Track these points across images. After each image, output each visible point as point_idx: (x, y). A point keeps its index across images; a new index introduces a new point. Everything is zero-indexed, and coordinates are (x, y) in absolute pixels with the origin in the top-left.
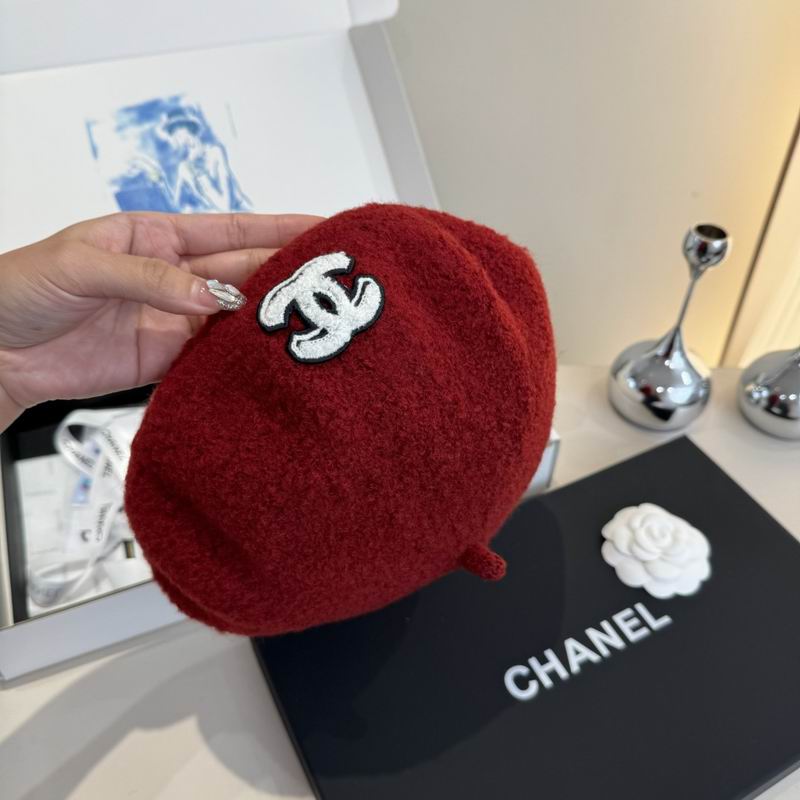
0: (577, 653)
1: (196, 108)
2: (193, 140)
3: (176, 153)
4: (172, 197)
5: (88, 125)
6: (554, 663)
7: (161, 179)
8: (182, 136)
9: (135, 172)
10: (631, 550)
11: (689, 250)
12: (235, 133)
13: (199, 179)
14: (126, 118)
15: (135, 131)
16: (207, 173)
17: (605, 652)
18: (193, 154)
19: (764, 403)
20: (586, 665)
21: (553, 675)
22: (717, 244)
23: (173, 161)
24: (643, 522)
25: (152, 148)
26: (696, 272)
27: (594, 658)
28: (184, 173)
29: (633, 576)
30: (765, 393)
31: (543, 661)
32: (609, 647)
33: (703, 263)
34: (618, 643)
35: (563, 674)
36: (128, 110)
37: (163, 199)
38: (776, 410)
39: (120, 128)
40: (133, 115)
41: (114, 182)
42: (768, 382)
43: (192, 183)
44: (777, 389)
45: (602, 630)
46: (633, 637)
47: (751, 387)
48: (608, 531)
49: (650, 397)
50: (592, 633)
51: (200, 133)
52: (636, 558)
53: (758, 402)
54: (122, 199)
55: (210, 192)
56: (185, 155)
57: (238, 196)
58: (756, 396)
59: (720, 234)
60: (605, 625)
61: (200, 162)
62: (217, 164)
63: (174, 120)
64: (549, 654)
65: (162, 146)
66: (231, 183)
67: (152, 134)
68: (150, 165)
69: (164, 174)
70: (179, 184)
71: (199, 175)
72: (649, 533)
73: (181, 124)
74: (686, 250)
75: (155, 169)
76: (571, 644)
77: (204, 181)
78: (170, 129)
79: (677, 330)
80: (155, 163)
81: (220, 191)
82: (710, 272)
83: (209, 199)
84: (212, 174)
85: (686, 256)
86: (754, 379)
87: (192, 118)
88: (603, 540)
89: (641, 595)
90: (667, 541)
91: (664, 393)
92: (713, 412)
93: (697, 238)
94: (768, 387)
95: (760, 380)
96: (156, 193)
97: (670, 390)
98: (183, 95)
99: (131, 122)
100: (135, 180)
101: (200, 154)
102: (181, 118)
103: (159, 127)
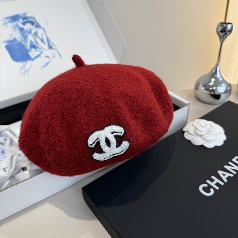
0: (224, 175)
1: (32, 17)
2: (32, 27)
3: (27, 31)
4: (27, 46)
6: (217, 180)
7: (22, 40)
8: (28, 26)
9: (12, 38)
12: (47, 24)
13: (36, 40)
14: (7, 21)
15: (11, 25)
16: (39, 37)
17: (235, 173)
18: (33, 32)
21: (217, 184)
23: (26, 34)
25: (18, 30)
27: (232, 175)
28: (30, 38)
31: (212, 180)
32: (235, 170)
35: (222, 184)
36: (7, 18)
37: (24, 47)
39: (5, 24)
40: (10, 20)
41: (4, 42)
43: (34, 41)
45: (230, 165)
48: (185, 129)
50: (226, 167)
51: (35, 25)
54: (9, 48)
55: (41, 44)
56: (30, 32)
60: (230, 163)
61: (36, 34)
62: (42, 34)
63: (25, 21)
64: (213, 177)
65: (21, 30)
66: (48, 40)
67: (17, 25)
68: (18, 36)
69: (23, 39)
70: (29, 41)
71: (36, 38)
73: (28, 22)
75: (19, 37)
76: (220, 172)
77: (38, 40)
78: (24, 24)
80: (20, 35)
81: (44, 43)
83: (40, 46)
84: (41, 38)
87: (31, 20)
96: (20, 45)
97: (218, 88)
98: (27, 13)
99: (9, 22)
100: (12, 41)
101: (36, 31)
102: (27, 20)
103: (20, 23)
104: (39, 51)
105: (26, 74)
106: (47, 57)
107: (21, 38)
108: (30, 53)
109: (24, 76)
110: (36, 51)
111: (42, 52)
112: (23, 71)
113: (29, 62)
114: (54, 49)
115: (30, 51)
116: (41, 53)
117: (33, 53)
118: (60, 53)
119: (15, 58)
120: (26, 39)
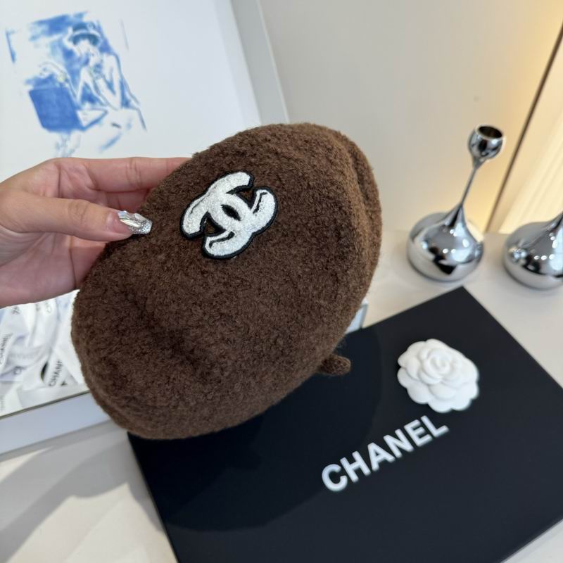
0: (377, 454)
1: (96, 24)
2: (93, 50)
3: (79, 59)
4: (75, 96)
5: (8, 34)
6: (360, 462)
7: (67, 80)
8: (84, 47)
9: (46, 74)
10: (419, 375)
11: (473, 145)
12: (127, 46)
13: (96, 81)
14: (39, 29)
15: (46, 41)
16: (104, 77)
17: (398, 454)
18: (93, 61)
19: (523, 262)
20: (383, 464)
21: (359, 472)
22: (494, 142)
23: (77, 66)
24: (429, 355)
25: (60, 56)
26: (477, 163)
27: (390, 458)
28: (85, 76)
29: (420, 395)
30: (524, 254)
31: (352, 461)
32: (401, 450)
33: (483, 156)
34: (408, 447)
35: (366, 471)
36: (41, 23)
37: (68, 97)
38: (531, 267)
39: (34, 38)
40: (45, 27)
41: (28, 82)
42: (526, 246)
43: (91, 85)
44: (532, 251)
45: (396, 437)
46: (419, 442)
47: (513, 249)
48: (402, 361)
49: (438, 257)
50: (389, 439)
51: (99, 45)
52: (423, 382)
53: (518, 261)
54: (36, 97)
55: (106, 93)
56: (87, 62)
57: (128, 96)
58: (517, 256)
59: (497, 134)
60: (399, 432)
61: (98, 67)
62: (112, 70)
63: (78, 33)
64: (356, 455)
65: (68, 54)
66: (123, 85)
67: (60, 43)
68: (58, 69)
69: (69, 77)
70: (81, 85)
71: (97, 78)
72: (433, 362)
73: (84, 36)
74: (471, 146)
75: (62, 71)
76: (373, 448)
77: (101, 83)
78: (75, 40)
79: (460, 207)
80: (62, 68)
81: (114, 92)
82: (488, 163)
83: (105, 99)
84: (108, 78)
85: (470, 150)
86: (516, 243)
87: (93, 32)
88: (398, 367)
89: (426, 409)
90: (447, 369)
91: (449, 253)
92: (484, 268)
93: (480, 137)
94: (526, 250)
95: (520, 244)
96: (62, 92)
97: (453, 251)
98: (86, 12)
99: (44, 33)
100: (45, 81)
101: (98, 62)
102: (83, 31)
103: (66, 38)
104: (99, 109)
106: (115, 125)
107: (65, 74)
108: (80, 114)
110: (93, 109)
111: (106, 112)
113: (76, 134)
114: (133, 108)
115: (79, 108)
116: (103, 116)
117: (86, 114)
118: (144, 118)
119: (48, 121)
120: (77, 78)
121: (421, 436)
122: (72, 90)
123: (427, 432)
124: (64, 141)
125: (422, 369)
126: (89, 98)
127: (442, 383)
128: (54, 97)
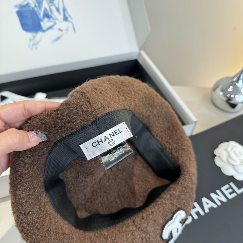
0: (207, 204)
4: (40, 14)
6: (198, 208)
7: (36, 6)
9: (25, 3)
10: (227, 160)
13: (51, 7)
16: (55, 5)
17: (219, 204)
20: (211, 209)
21: (198, 213)
24: (232, 149)
27: (215, 206)
28: (45, 5)
29: (228, 171)
31: (194, 207)
34: (224, 200)
35: (202, 213)
37: (36, 15)
41: (16, 6)
43: (48, 9)
45: (217, 194)
46: (230, 197)
48: (216, 152)
50: (213, 195)
52: (230, 164)
54: (20, 14)
57: (67, 15)
60: (218, 191)
61: (52, 1)
62: (59, 2)
64: (196, 204)
66: (64, 10)
69: (37, 4)
70: (43, 9)
71: (51, 6)
75: (33, 2)
76: (204, 200)
77: (53, 8)
81: (60, 13)
83: (55, 16)
84: (57, 6)
88: (215, 156)
89: (232, 179)
91: (234, 97)
96: (33, 12)
97: (236, 96)
100: (25, 6)
104: (52, 22)
105: (34, 47)
106: (60, 30)
107: (35, 3)
108: (42, 24)
109: (32, 49)
110: (49, 21)
111: (55, 23)
112: (32, 43)
113: (40, 34)
114: (69, 21)
115: (42, 21)
116: (54, 25)
117: (45, 24)
119: (26, 27)
120: (41, 5)
121: (231, 193)
122: (38, 11)
123: (234, 191)
124: (34, 37)
125: (229, 156)
126: (47, 16)
127: (240, 164)
128: (29, 15)
